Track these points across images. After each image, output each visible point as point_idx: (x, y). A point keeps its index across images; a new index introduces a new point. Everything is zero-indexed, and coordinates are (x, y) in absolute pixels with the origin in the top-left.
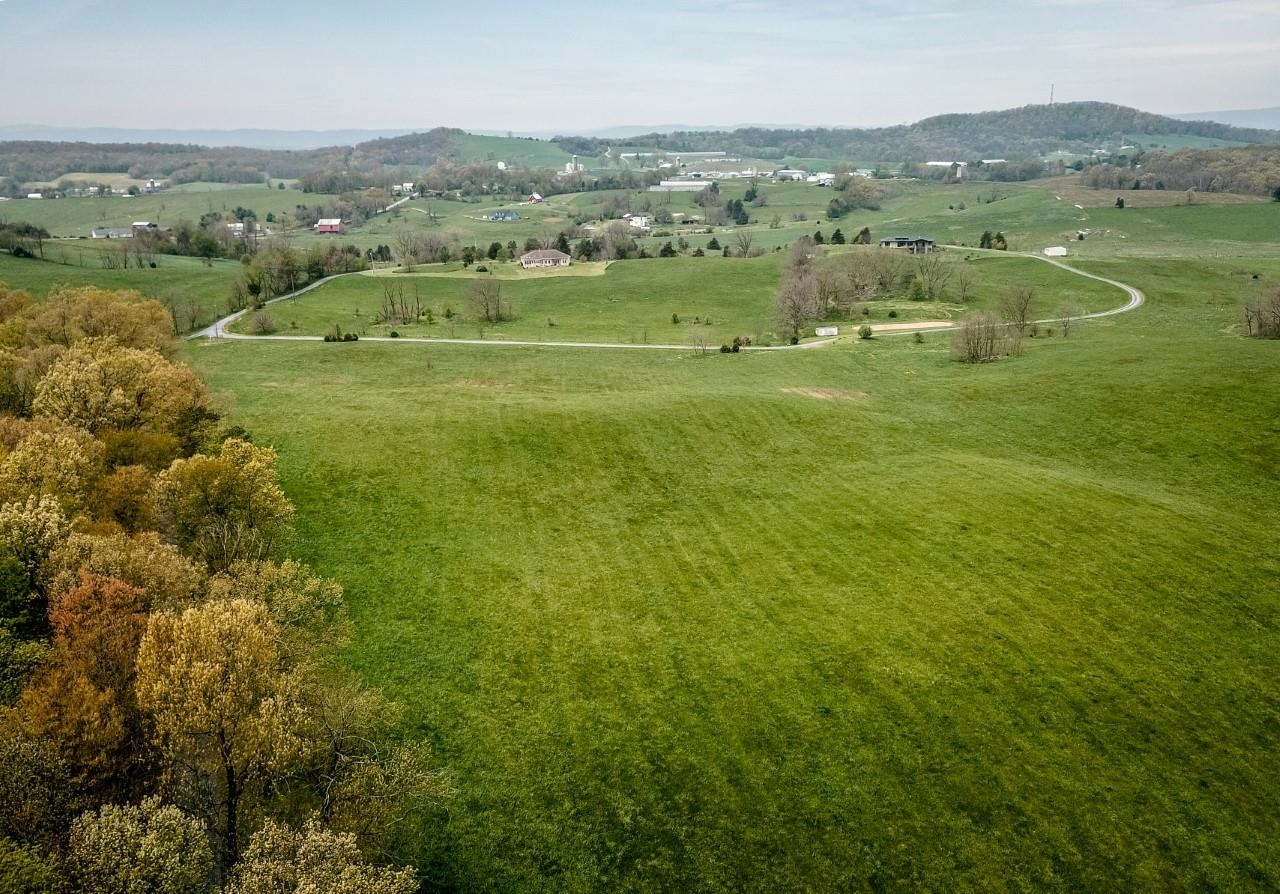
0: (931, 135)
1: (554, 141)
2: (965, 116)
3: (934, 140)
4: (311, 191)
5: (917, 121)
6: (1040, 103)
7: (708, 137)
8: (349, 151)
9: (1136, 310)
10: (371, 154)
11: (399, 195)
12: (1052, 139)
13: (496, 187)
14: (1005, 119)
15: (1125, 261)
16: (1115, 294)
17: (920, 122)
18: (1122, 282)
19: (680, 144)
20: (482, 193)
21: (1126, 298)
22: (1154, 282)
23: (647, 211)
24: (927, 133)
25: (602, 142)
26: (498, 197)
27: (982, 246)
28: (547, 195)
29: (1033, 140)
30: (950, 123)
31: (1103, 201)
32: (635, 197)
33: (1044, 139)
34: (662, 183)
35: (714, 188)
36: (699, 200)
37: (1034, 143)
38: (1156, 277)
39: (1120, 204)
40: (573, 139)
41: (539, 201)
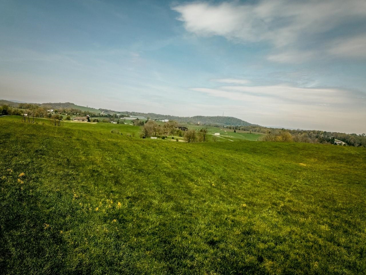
2: (203, 117)
4: (22, 108)
10: (46, 106)
13: (78, 114)
23: (118, 122)
31: (231, 131)
34: (124, 118)
35: (138, 119)
36: (132, 121)
39: (235, 131)
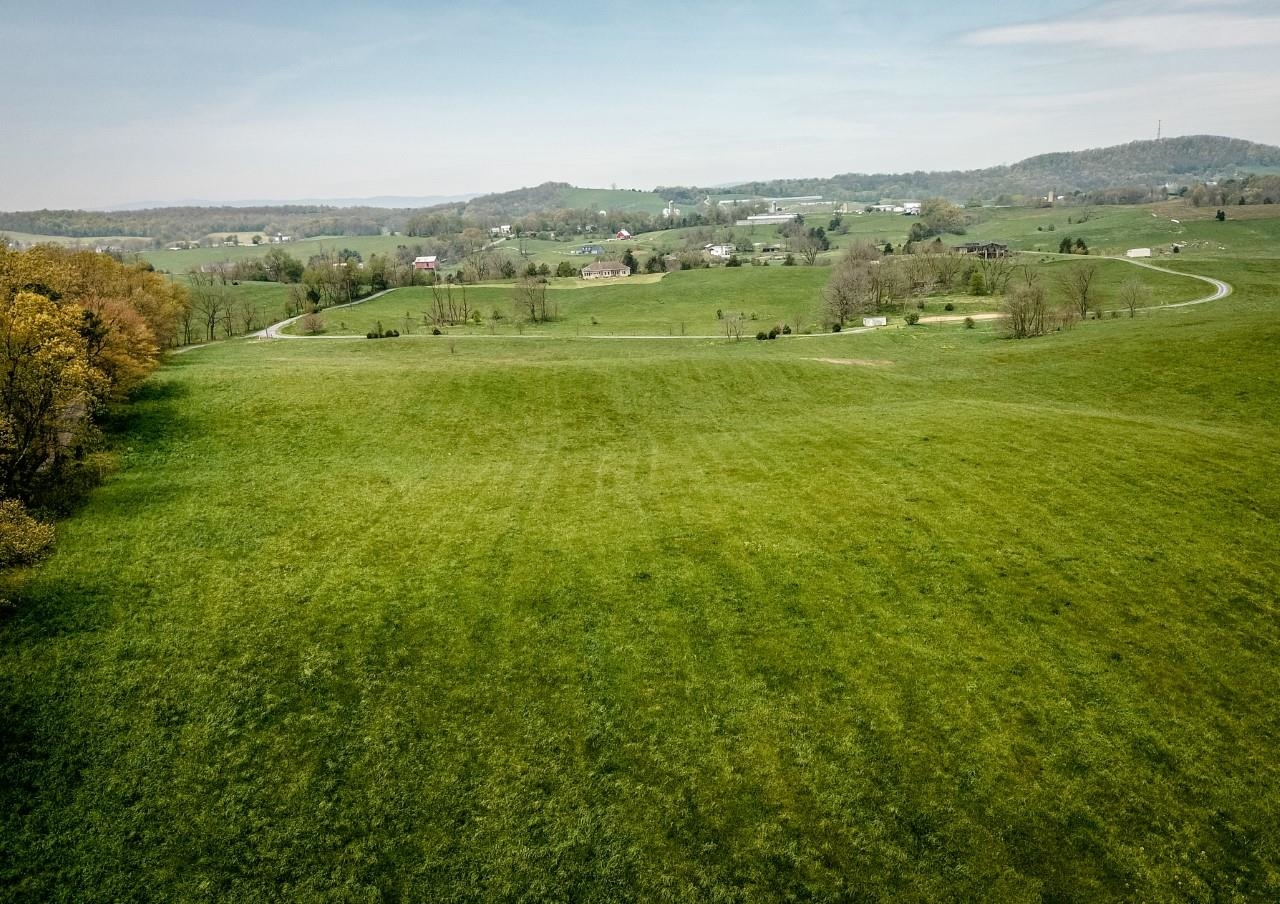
0: (1032, 174)
1: (656, 191)
3: (1035, 179)
4: (415, 235)
5: (1017, 161)
6: (1147, 139)
7: (805, 185)
8: (462, 207)
9: (1221, 300)
10: (483, 208)
11: (496, 236)
12: (1159, 174)
13: (588, 228)
14: (1110, 156)
15: (1216, 260)
16: (1198, 287)
17: (1022, 162)
18: (1211, 277)
19: (778, 190)
20: (576, 233)
21: (1212, 290)
22: (1247, 278)
23: (729, 241)
24: (1027, 172)
25: (701, 191)
26: (589, 236)
27: (1061, 252)
28: (637, 232)
29: (1138, 175)
30: (1052, 162)
31: (1201, 216)
32: (720, 231)
33: (1150, 174)
34: (749, 218)
35: (799, 220)
36: (783, 231)
37: (1140, 177)
38: (1249, 273)
39: (1221, 216)
40: (674, 189)
41: (627, 238)
